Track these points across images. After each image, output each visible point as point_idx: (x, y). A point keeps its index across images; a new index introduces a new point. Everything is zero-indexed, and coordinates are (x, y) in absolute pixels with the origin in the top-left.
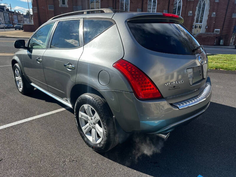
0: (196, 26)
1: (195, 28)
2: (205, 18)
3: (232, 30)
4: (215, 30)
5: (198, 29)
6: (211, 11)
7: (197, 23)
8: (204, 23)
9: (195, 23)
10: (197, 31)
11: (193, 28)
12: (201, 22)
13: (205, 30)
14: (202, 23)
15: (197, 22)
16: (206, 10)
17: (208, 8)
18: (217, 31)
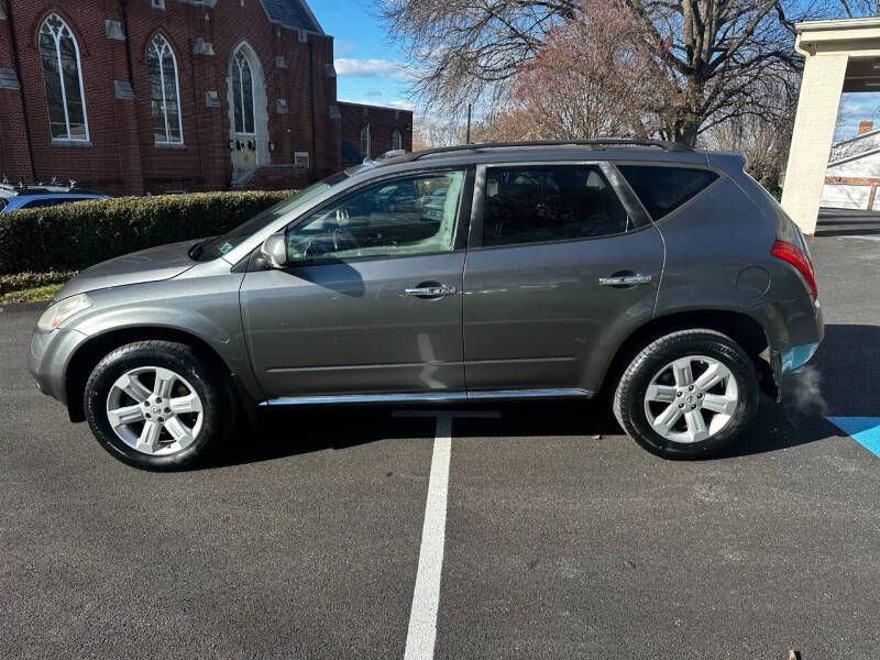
0: (238, 143)
1: (238, 148)
2: (260, 115)
3: (340, 157)
4: (297, 154)
5: (245, 151)
6: (273, 94)
7: (240, 134)
8: (261, 133)
9: (233, 134)
10: (246, 158)
11: (232, 150)
12: (250, 129)
13: (269, 155)
14: (255, 134)
15: (239, 129)
16: (257, 88)
17: (261, 85)
18: (300, 159)
